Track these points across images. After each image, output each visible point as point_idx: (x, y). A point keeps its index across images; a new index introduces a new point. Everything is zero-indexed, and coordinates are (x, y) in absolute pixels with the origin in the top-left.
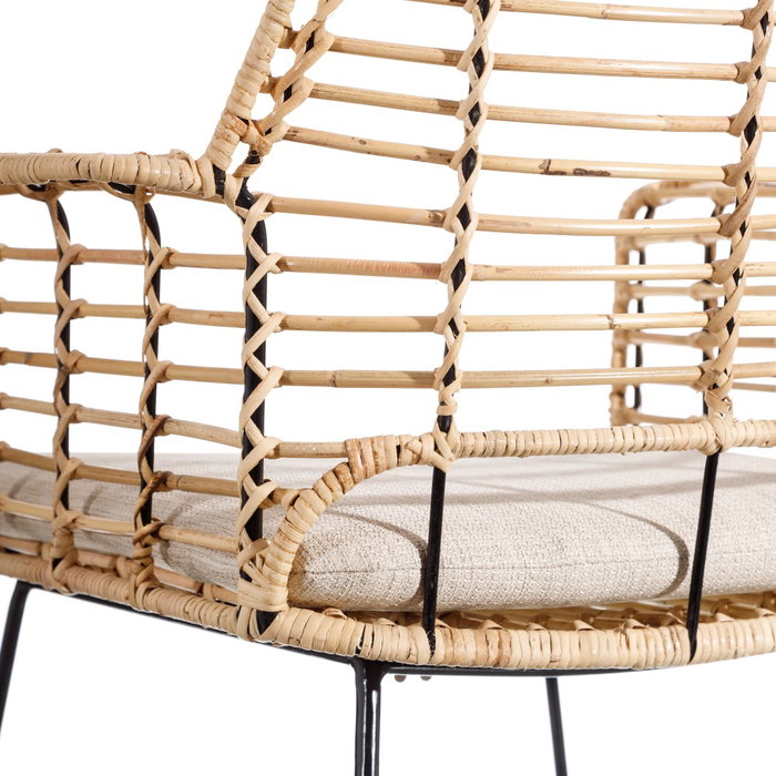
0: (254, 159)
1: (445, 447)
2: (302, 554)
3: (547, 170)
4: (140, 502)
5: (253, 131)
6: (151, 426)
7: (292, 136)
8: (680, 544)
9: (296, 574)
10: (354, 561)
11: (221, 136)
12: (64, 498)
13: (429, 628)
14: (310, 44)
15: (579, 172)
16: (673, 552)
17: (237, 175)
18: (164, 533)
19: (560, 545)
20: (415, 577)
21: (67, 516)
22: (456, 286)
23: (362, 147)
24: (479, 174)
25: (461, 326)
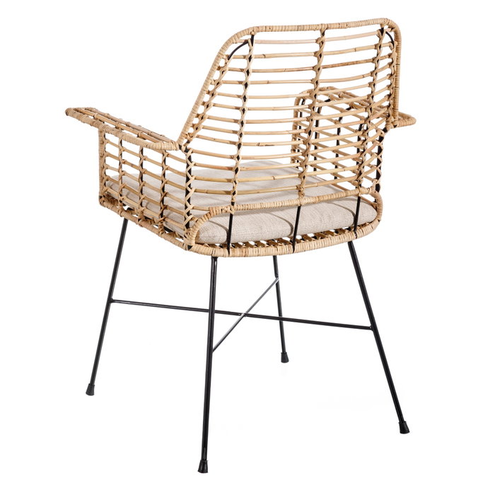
0: (188, 142)
1: (233, 209)
2: (199, 233)
3: (258, 145)
4: (160, 212)
5: (188, 137)
6: (163, 195)
7: (198, 137)
8: (291, 226)
9: (197, 237)
10: (210, 234)
11: (181, 138)
12: (141, 204)
13: (228, 249)
14: (202, 118)
15: (266, 145)
16: (289, 228)
17: (184, 145)
18: (166, 220)
19: (261, 228)
20: (225, 238)
21: (142, 209)
22: (236, 173)
23: (214, 140)
24: (242, 147)
25: (237, 182)
